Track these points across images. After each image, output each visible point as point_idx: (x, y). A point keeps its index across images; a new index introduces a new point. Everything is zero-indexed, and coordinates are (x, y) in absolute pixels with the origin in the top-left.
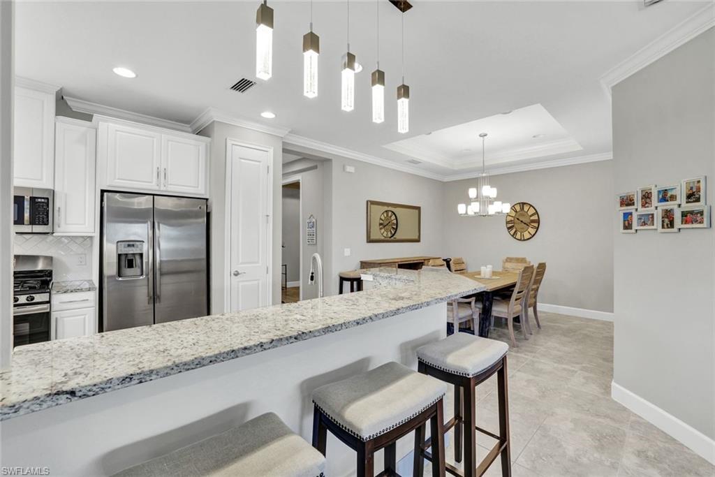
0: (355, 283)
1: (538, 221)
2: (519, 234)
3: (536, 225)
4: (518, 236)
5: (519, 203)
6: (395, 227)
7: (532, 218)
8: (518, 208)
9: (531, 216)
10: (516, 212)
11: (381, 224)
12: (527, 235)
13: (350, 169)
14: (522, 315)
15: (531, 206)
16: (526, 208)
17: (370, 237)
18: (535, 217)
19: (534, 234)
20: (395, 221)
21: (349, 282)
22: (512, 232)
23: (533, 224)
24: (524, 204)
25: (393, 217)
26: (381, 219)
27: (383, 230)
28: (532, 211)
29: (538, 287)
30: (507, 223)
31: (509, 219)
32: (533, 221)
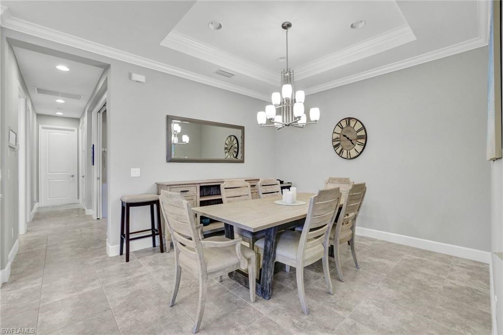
0: (155, 206)
1: (365, 137)
2: (345, 152)
3: (363, 141)
4: (345, 155)
5: (345, 119)
6: (236, 150)
7: (359, 134)
8: (344, 124)
9: (357, 132)
10: (342, 128)
11: (226, 148)
12: (353, 153)
13: (136, 77)
14: (325, 258)
15: (358, 120)
16: (352, 123)
17: (171, 155)
18: (362, 133)
19: (361, 152)
20: (236, 145)
21: (149, 206)
22: (338, 151)
23: (359, 141)
24: (350, 119)
25: (235, 141)
26: (226, 144)
27: (227, 154)
28: (359, 126)
29: (356, 216)
30: (333, 141)
31: (336, 136)
32: (360, 137)
